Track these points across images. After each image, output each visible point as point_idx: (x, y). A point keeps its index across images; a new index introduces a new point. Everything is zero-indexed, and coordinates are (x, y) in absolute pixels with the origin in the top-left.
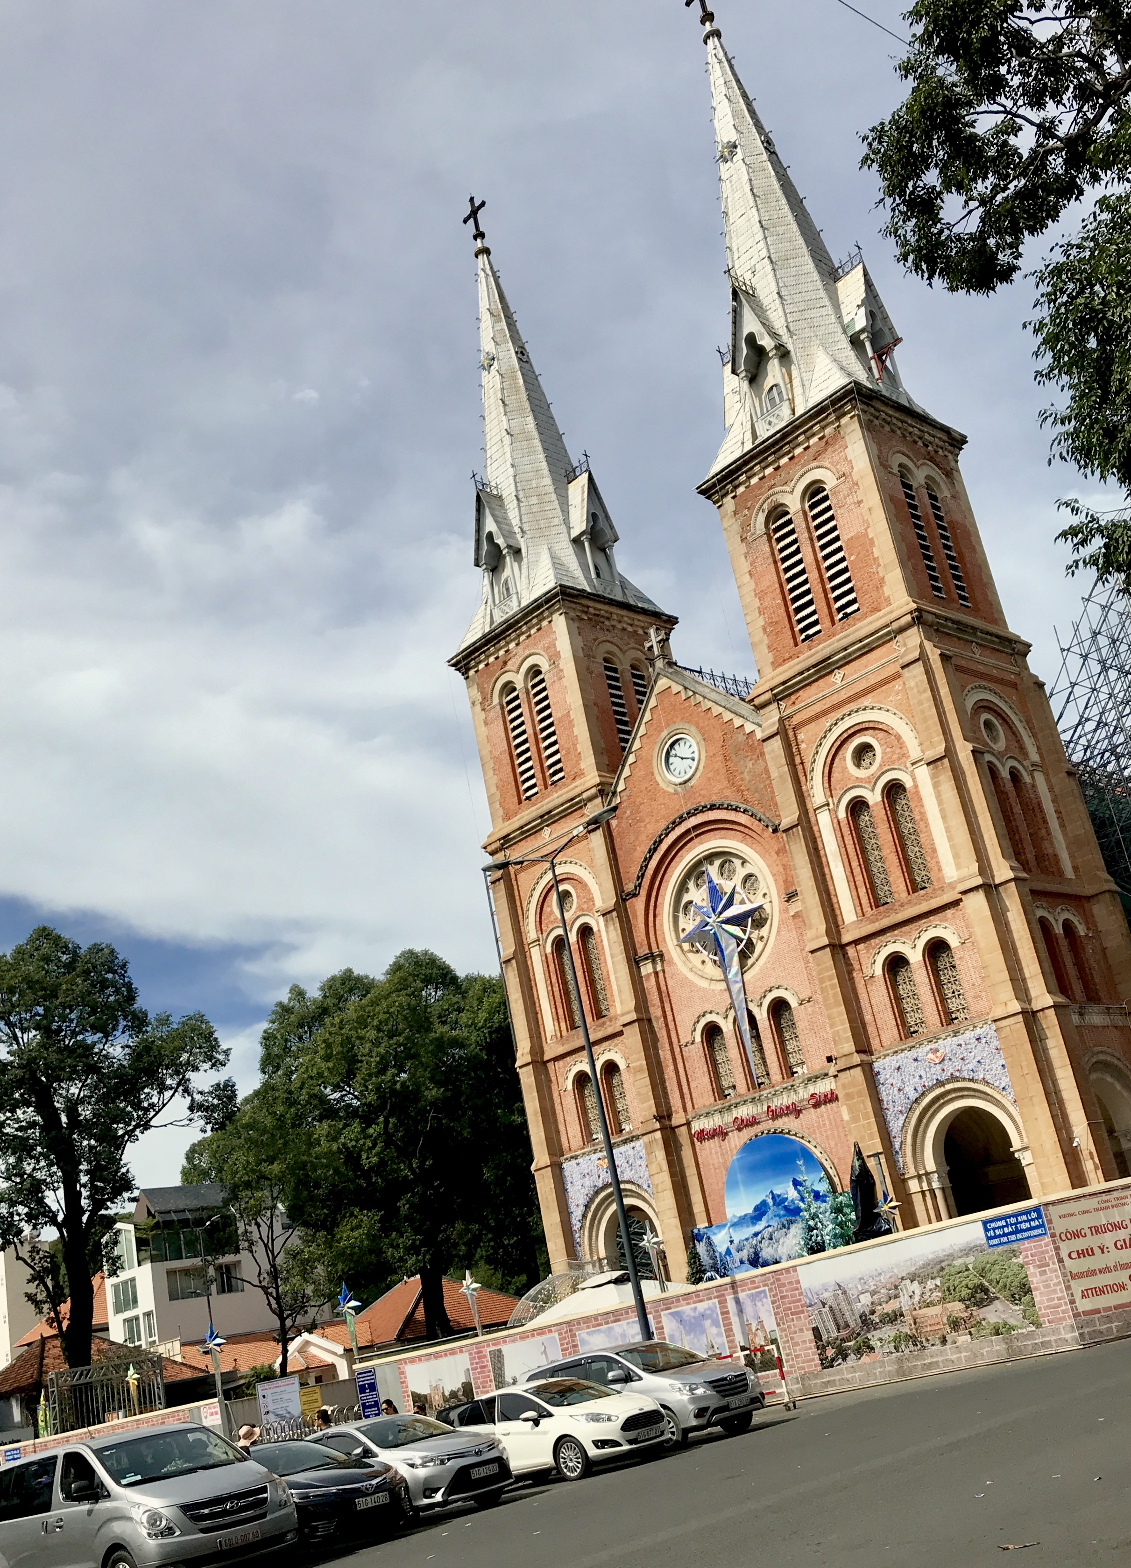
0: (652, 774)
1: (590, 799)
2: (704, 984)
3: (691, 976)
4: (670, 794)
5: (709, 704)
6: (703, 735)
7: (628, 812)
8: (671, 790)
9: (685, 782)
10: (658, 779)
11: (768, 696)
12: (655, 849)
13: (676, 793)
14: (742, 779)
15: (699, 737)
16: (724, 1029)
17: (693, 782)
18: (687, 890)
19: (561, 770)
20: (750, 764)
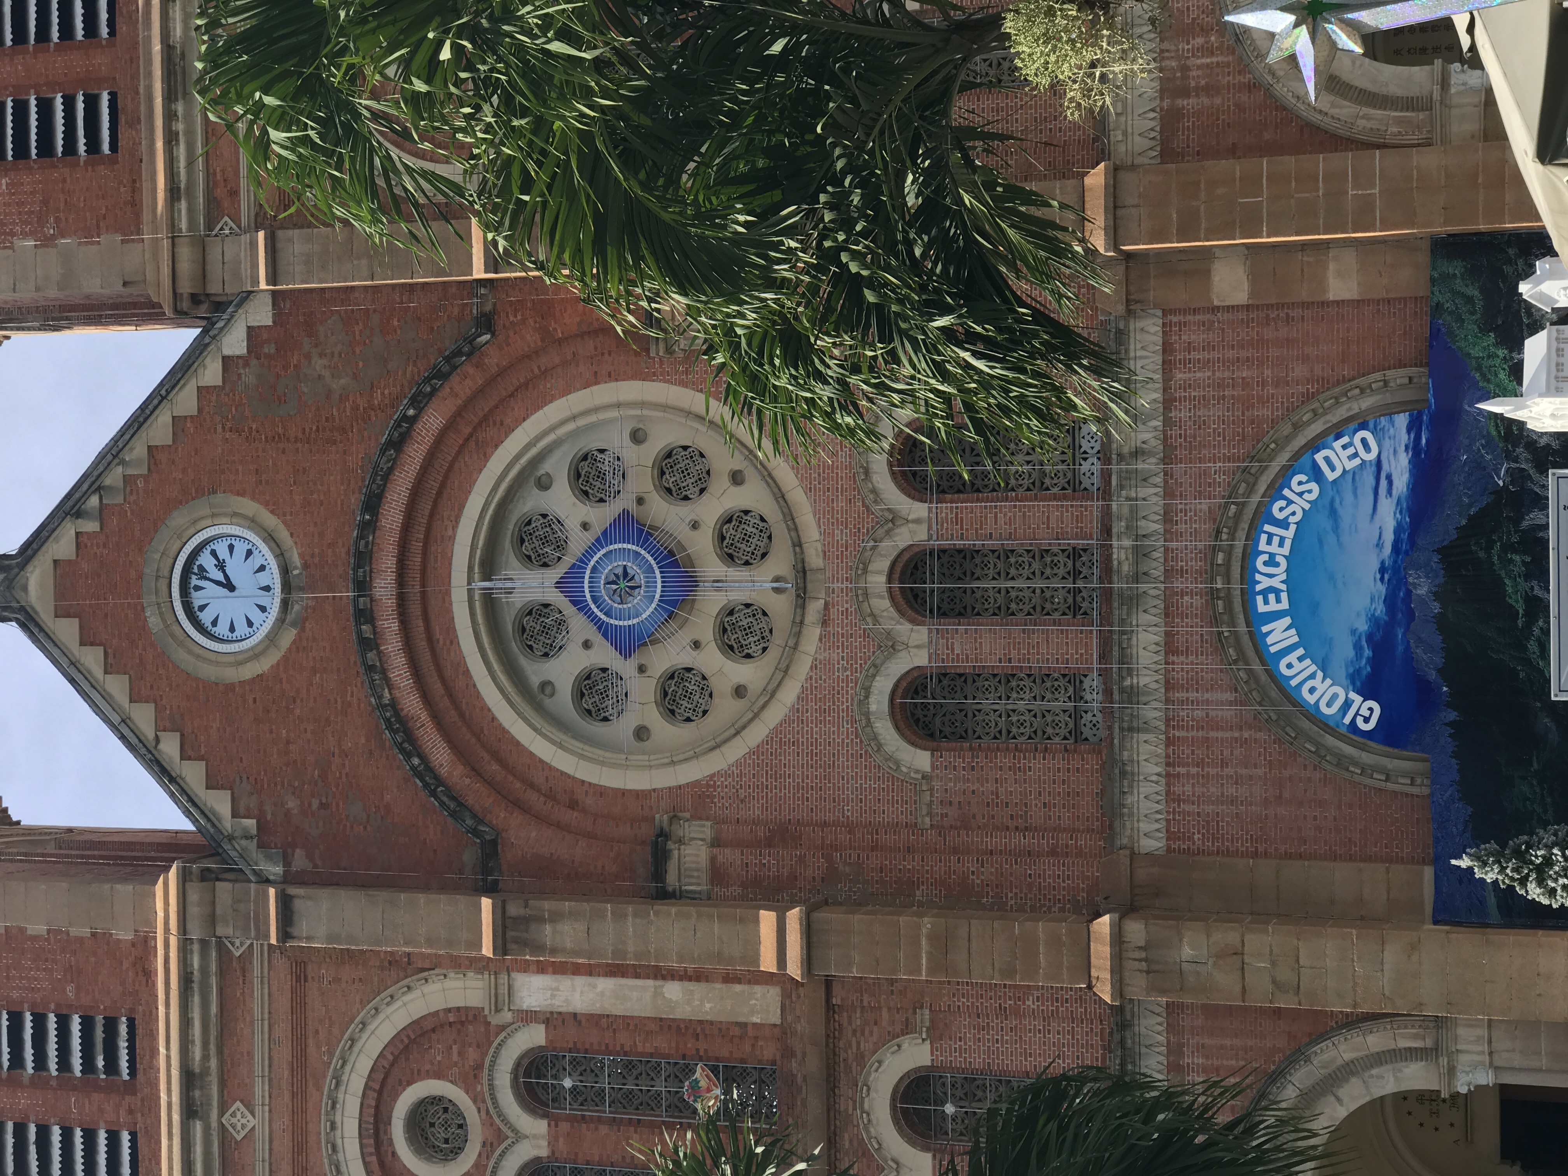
0: (230, 687)
1: (212, 920)
2: (789, 694)
3: (757, 734)
4: (296, 646)
5: (138, 450)
6: (201, 493)
7: (292, 803)
8: (288, 637)
9: (287, 586)
10: (248, 672)
11: (185, 253)
12: (410, 736)
13: (300, 623)
14: (343, 398)
15: (201, 507)
16: (921, 659)
17: (296, 560)
18: (547, 686)
19: (111, 1025)
20: (319, 363)
